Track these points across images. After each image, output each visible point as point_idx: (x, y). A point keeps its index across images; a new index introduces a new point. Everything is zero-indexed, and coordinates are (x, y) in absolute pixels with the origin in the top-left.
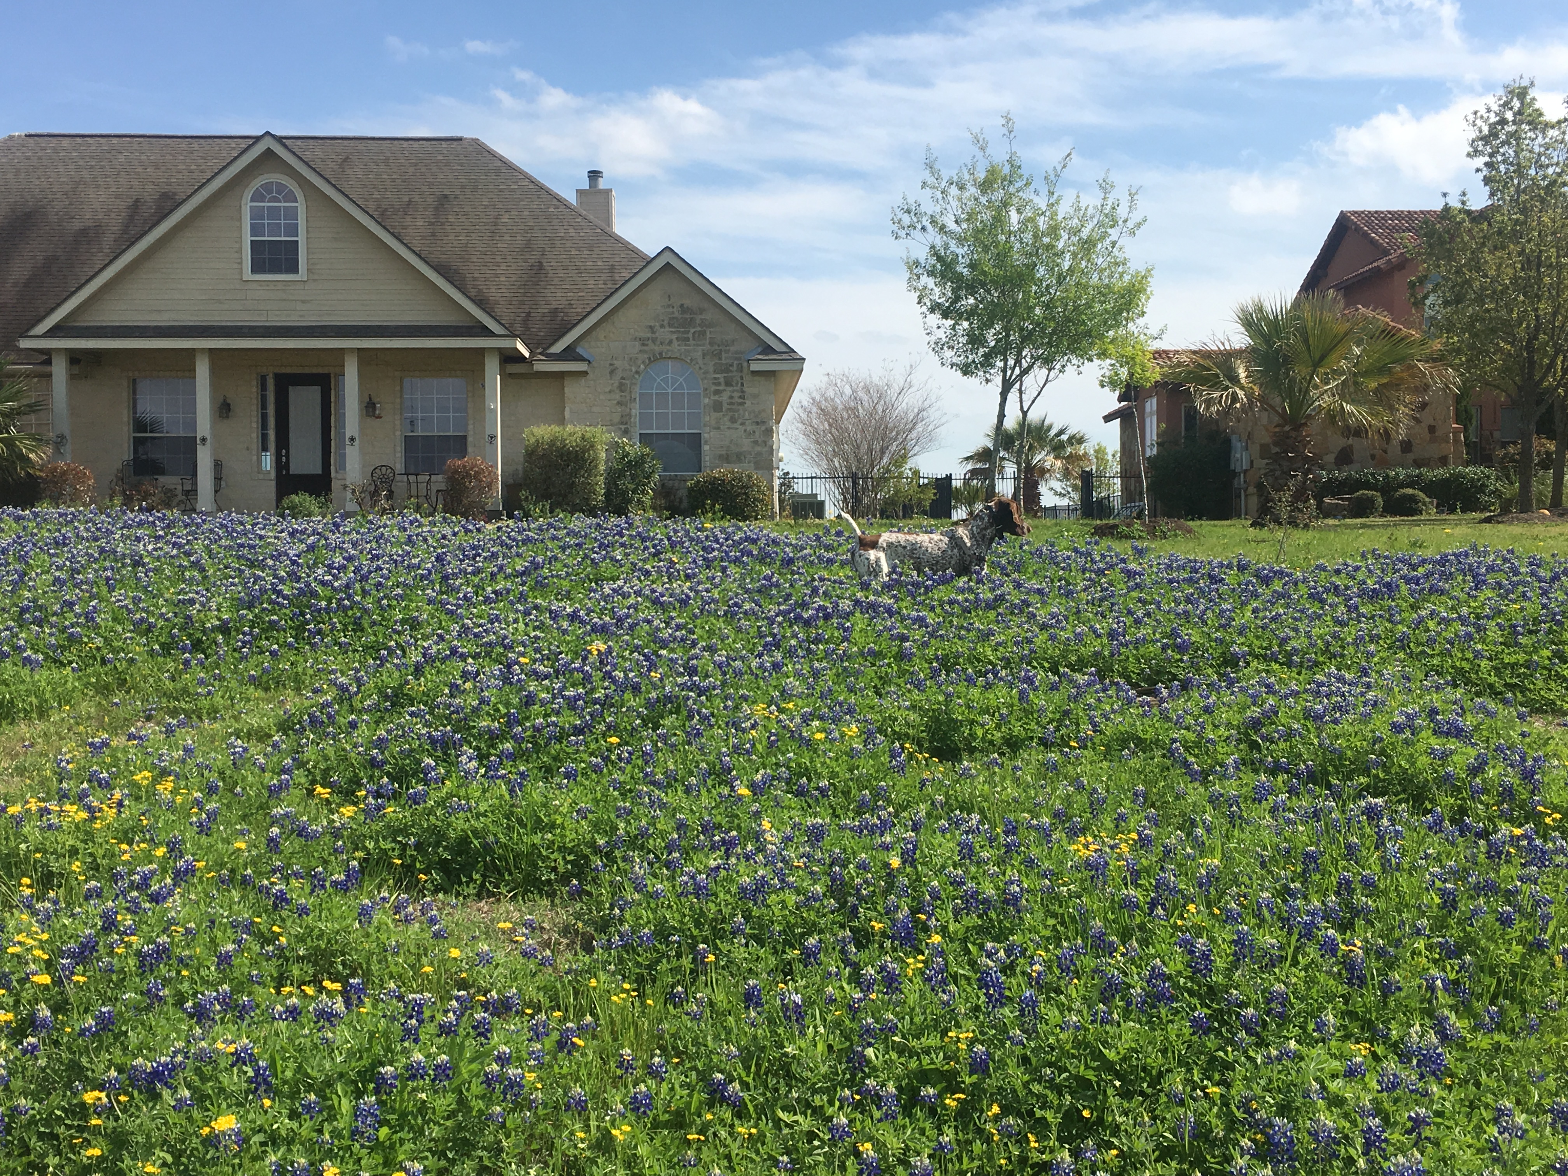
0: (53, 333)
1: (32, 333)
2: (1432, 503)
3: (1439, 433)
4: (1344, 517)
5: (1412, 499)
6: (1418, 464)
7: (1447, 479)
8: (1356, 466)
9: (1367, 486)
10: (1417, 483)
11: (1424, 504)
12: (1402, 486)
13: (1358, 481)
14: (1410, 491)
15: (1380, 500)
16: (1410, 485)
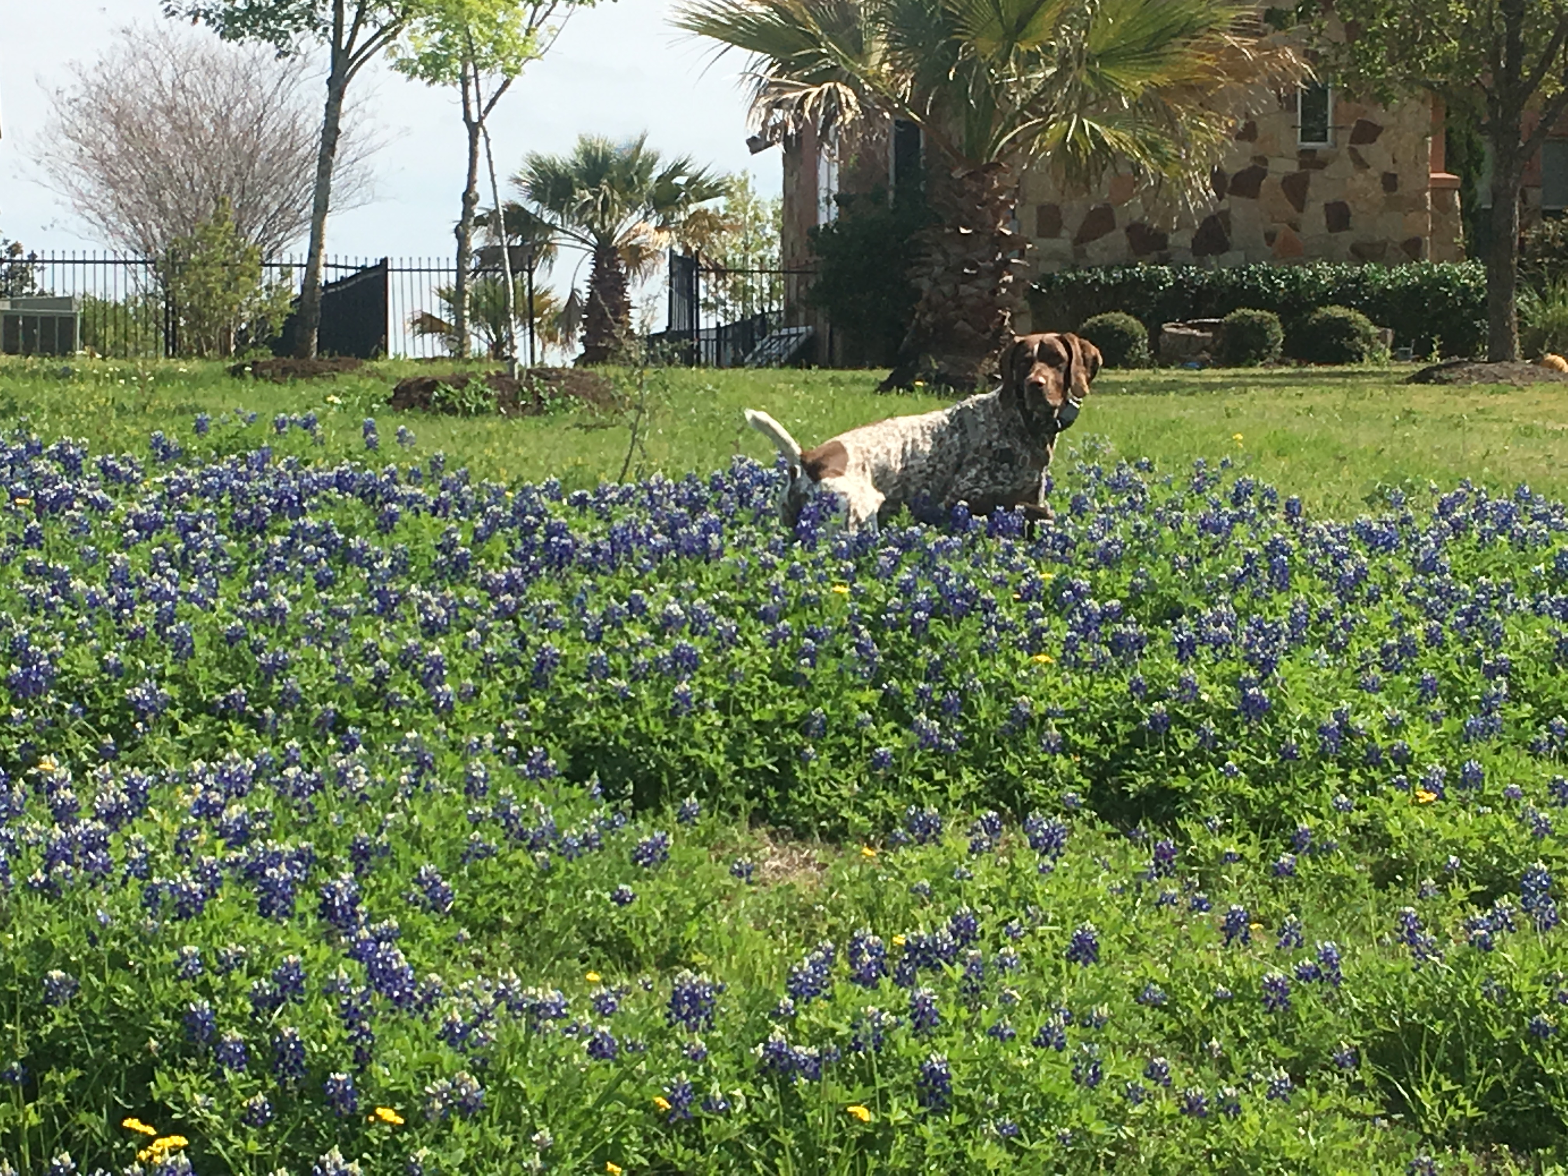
2: (1382, 337)
3: (1406, 188)
4: (1203, 365)
5: (1343, 327)
6: (1359, 255)
7: (1417, 288)
8: (1234, 257)
9: (1255, 299)
10: (1355, 294)
11: (1367, 339)
12: (1324, 300)
13: (1235, 288)
14: (1338, 311)
15: (1278, 328)
16: (1341, 299)
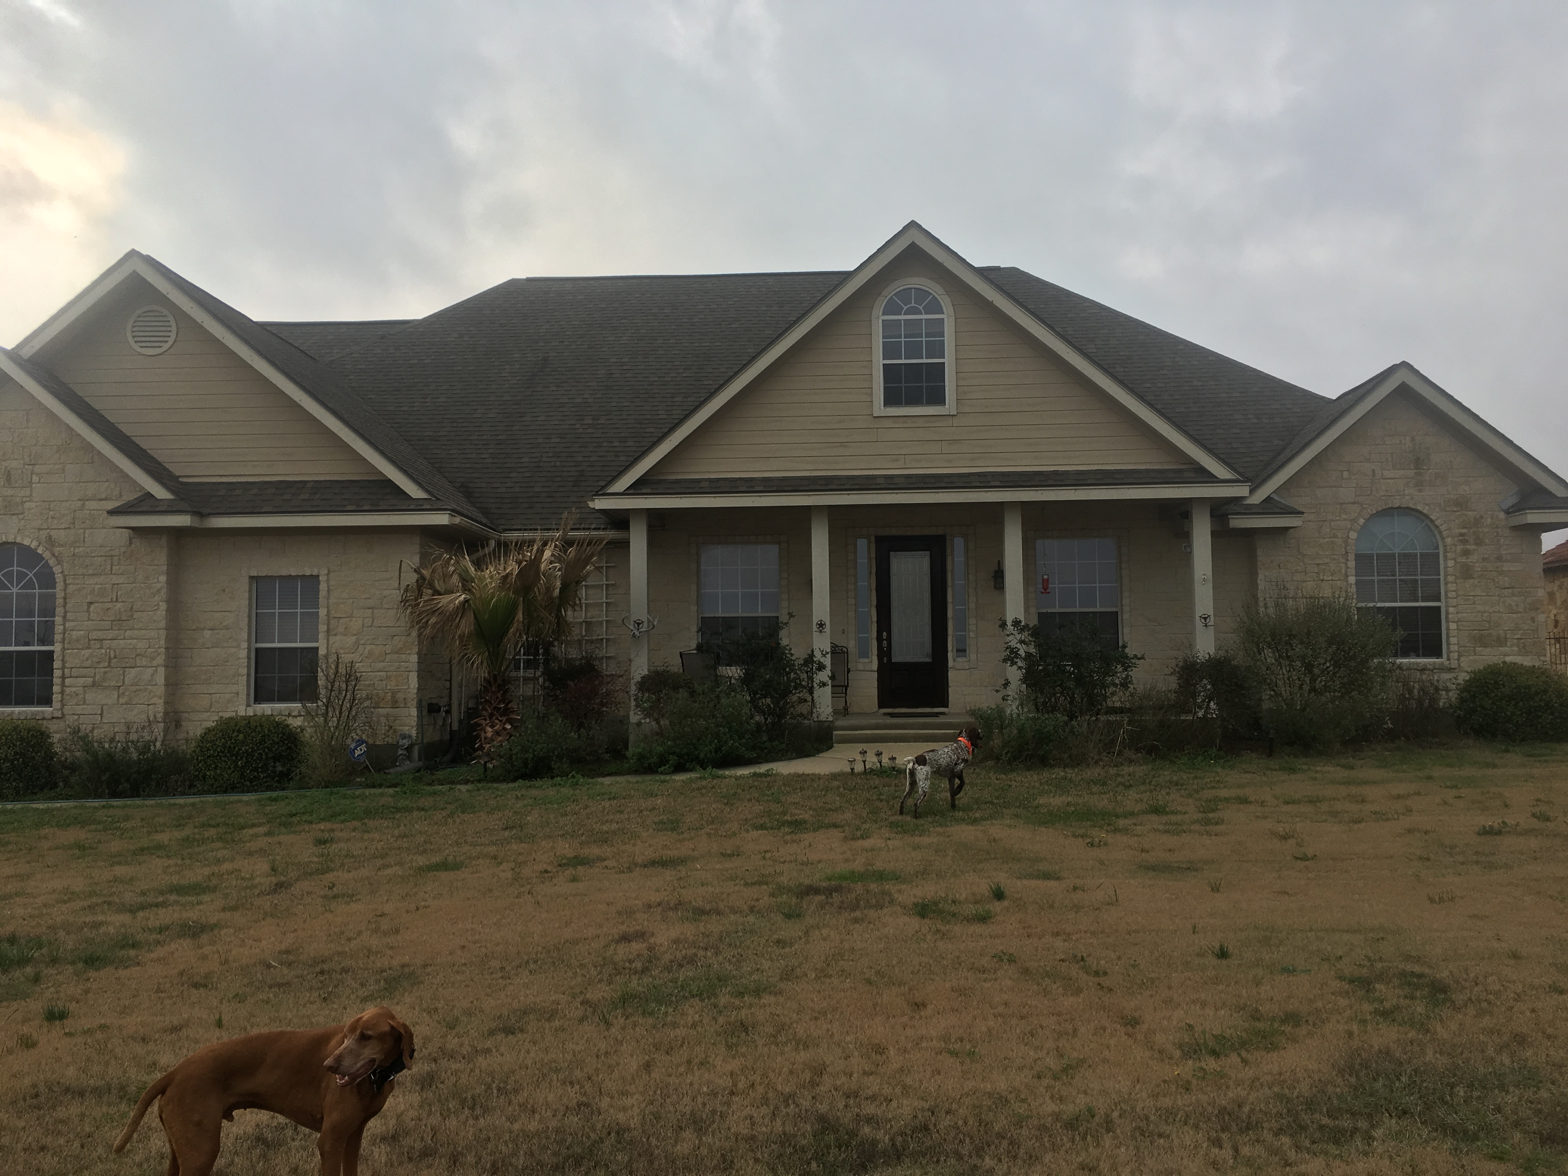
0: (636, 488)
1: (611, 490)
